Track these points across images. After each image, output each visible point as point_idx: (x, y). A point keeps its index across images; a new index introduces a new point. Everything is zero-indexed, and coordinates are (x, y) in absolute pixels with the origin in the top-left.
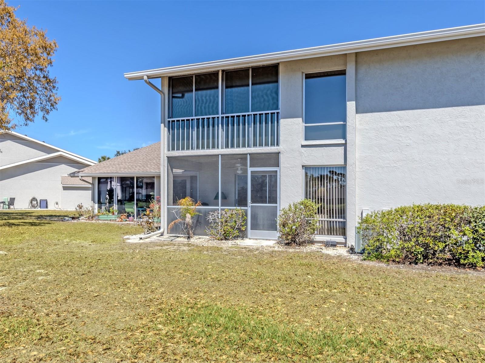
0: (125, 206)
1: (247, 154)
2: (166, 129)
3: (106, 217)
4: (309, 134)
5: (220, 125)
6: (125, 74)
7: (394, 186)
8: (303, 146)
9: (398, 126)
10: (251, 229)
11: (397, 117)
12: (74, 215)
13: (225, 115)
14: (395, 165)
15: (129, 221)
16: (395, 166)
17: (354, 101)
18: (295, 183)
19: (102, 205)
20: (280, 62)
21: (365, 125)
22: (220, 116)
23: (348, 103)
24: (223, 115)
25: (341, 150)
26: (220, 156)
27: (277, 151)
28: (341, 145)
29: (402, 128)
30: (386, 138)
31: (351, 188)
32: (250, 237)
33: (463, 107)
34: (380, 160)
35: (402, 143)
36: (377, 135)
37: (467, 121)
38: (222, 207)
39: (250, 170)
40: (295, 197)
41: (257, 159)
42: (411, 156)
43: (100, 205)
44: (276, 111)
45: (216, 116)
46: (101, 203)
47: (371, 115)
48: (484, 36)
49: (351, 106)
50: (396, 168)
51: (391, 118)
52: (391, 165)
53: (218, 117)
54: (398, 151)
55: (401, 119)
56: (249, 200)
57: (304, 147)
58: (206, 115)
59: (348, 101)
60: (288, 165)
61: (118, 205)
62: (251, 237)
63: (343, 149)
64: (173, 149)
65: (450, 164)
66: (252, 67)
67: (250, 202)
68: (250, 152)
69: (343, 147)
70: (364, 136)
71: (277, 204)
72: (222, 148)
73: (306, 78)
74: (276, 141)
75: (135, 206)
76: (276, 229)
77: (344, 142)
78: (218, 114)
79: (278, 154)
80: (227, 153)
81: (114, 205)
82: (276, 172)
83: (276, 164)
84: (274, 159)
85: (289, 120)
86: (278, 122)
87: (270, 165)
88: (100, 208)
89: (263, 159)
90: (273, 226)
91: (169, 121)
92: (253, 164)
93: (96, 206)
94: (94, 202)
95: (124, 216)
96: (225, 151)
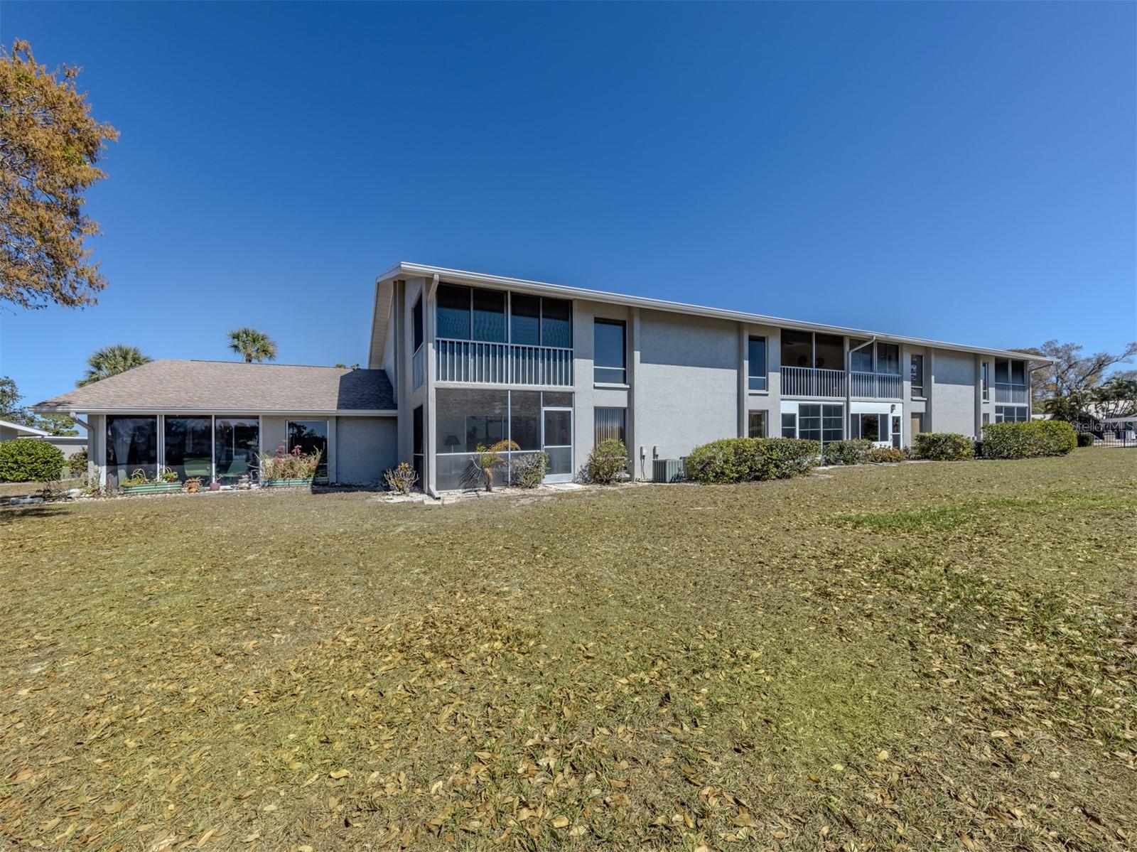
0: (186, 466)
1: (540, 392)
2: (434, 351)
4: (599, 376)
5: (509, 356)
7: (661, 427)
8: (595, 388)
9: (663, 376)
11: (662, 369)
12: (38, 491)
13: (515, 345)
14: (662, 409)
15: (210, 490)
17: (639, 351)
18: (588, 424)
19: (119, 467)
20: (575, 299)
21: (642, 373)
22: (509, 344)
23: (635, 352)
24: (512, 345)
25: (626, 394)
26: (509, 391)
27: (571, 391)
28: (626, 389)
30: (656, 386)
31: (638, 429)
32: (544, 483)
35: (666, 391)
36: (650, 383)
37: (701, 378)
39: (543, 409)
40: (589, 437)
41: (551, 398)
42: (671, 402)
43: (112, 467)
44: (569, 349)
45: (504, 344)
46: (117, 464)
47: (647, 365)
49: (637, 354)
53: (507, 346)
54: (663, 397)
55: (666, 371)
56: (543, 442)
60: (581, 405)
61: (166, 464)
62: (546, 483)
63: (628, 393)
64: (444, 378)
67: (544, 444)
68: (544, 390)
69: (628, 391)
70: (643, 383)
71: (571, 444)
72: (512, 382)
73: (595, 322)
74: (569, 380)
75: (214, 465)
76: (570, 472)
77: (628, 386)
78: (507, 342)
79: (571, 394)
80: (518, 389)
81: (158, 465)
82: (570, 412)
83: (570, 404)
84: (567, 399)
85: (582, 361)
86: (572, 361)
87: (564, 405)
88: (113, 472)
89: (556, 398)
90: (567, 469)
91: (438, 341)
92: (547, 403)
93: (103, 470)
94: (96, 463)
95: (196, 484)
96: (515, 386)
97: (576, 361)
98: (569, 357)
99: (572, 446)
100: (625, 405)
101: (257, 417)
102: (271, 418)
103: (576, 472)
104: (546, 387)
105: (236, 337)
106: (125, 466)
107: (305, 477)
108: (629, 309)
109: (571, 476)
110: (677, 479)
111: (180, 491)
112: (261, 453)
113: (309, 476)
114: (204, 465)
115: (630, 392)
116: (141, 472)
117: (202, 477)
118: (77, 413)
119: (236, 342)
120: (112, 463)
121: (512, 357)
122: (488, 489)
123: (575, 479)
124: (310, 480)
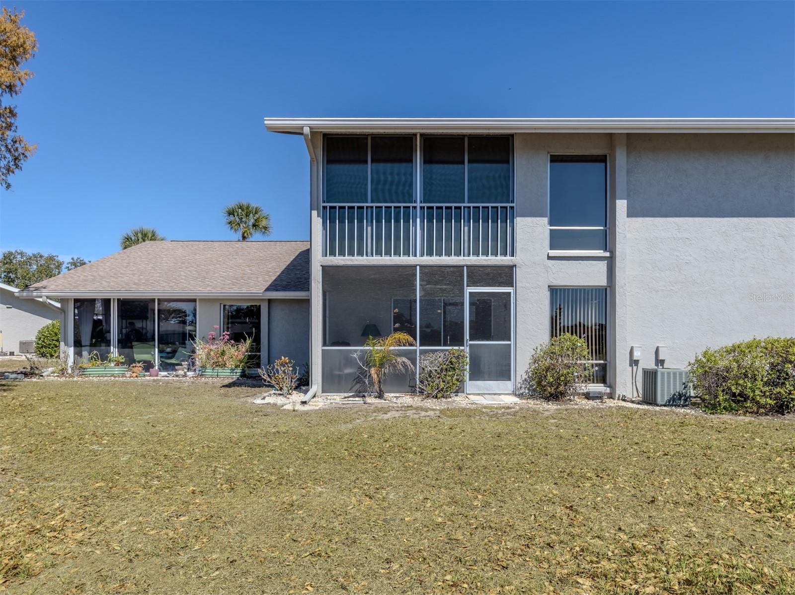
0: (134, 350)
1: (464, 266)
2: (320, 220)
3: (103, 369)
4: (557, 240)
5: (418, 220)
6: (265, 118)
7: (671, 316)
8: (550, 257)
9: (675, 236)
10: (470, 380)
11: (674, 224)
12: (24, 368)
13: (426, 205)
14: (672, 288)
15: (150, 376)
16: (672, 290)
17: (625, 199)
18: (538, 311)
19: (83, 348)
20: (516, 133)
21: (634, 233)
22: (419, 205)
23: (618, 201)
24: (423, 205)
25: (603, 266)
26: (418, 267)
27: (511, 264)
28: (603, 259)
29: (681, 240)
30: (660, 251)
31: (622, 318)
32: (468, 392)
33: (750, 218)
34: (653, 281)
35: (681, 259)
36: (650, 247)
37: (754, 236)
38: (421, 348)
39: (469, 290)
40: (539, 331)
41: (479, 275)
42: (691, 277)
43: (78, 349)
44: (509, 205)
45: (411, 205)
46: (81, 346)
47: (643, 220)
48: (794, 133)
49: (621, 205)
50: (673, 291)
51: (667, 226)
52: (667, 288)
53: (415, 208)
54: (676, 269)
55: (680, 228)
56: (467, 336)
57: (552, 260)
58: (386, 202)
59: (618, 199)
60: (528, 285)
61: (118, 348)
62: (470, 392)
63: (606, 265)
64: (333, 253)
65: (735, 288)
66: (470, 135)
67: (468, 338)
68: (469, 263)
69: (606, 262)
70: (634, 248)
71: (510, 340)
72: (422, 255)
73: (552, 161)
74: (508, 248)
75: (157, 350)
76: (509, 379)
77: (607, 254)
78: (415, 202)
79: (511, 268)
80: (431, 263)
81: (112, 347)
82: (510, 293)
83: (510, 283)
84: (505, 275)
85: (529, 220)
86: (512, 222)
87: (500, 284)
88: (78, 354)
89: (488, 274)
90: (504, 373)
91: (324, 208)
92: (473, 282)
93: (71, 351)
94: (66, 344)
95: (138, 368)
96: (427, 260)
97: (520, 222)
98: (507, 216)
99: (512, 342)
100: (602, 281)
101: (194, 301)
102: (209, 301)
103: (519, 380)
104: (472, 260)
105: (231, 213)
106: (88, 348)
107: (233, 367)
108: (610, 138)
109: (509, 386)
110: (679, 400)
111: (123, 376)
112: (197, 339)
113: (237, 367)
114: (149, 350)
115: (611, 262)
116: (96, 355)
117: (145, 362)
118: (47, 297)
119: (232, 218)
120: (78, 344)
121: (422, 222)
122: (380, 396)
123: (516, 389)
124: (239, 371)
